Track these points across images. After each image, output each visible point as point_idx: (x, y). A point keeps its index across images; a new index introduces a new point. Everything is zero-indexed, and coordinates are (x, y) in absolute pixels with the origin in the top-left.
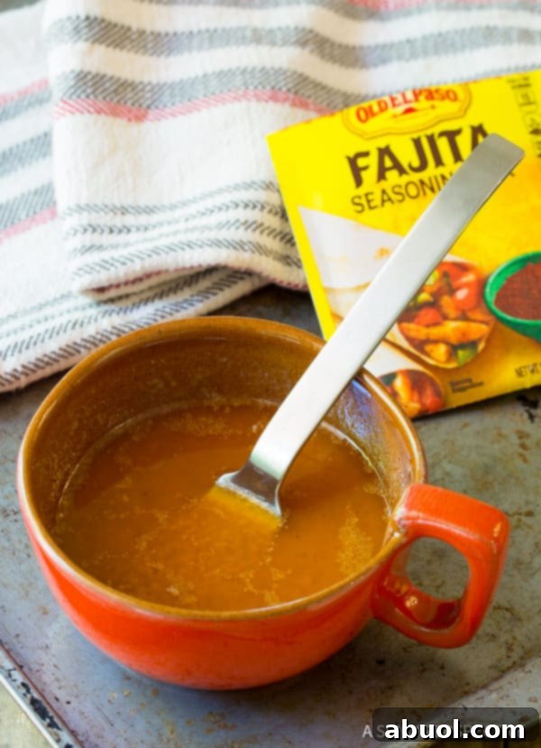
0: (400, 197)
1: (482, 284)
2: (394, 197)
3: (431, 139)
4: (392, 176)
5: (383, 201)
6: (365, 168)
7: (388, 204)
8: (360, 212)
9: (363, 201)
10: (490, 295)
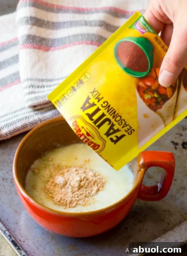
0: (123, 121)
2: (123, 123)
3: (95, 122)
4: (115, 128)
5: (127, 125)
6: (116, 137)
7: (127, 124)
8: (134, 130)
9: (129, 131)
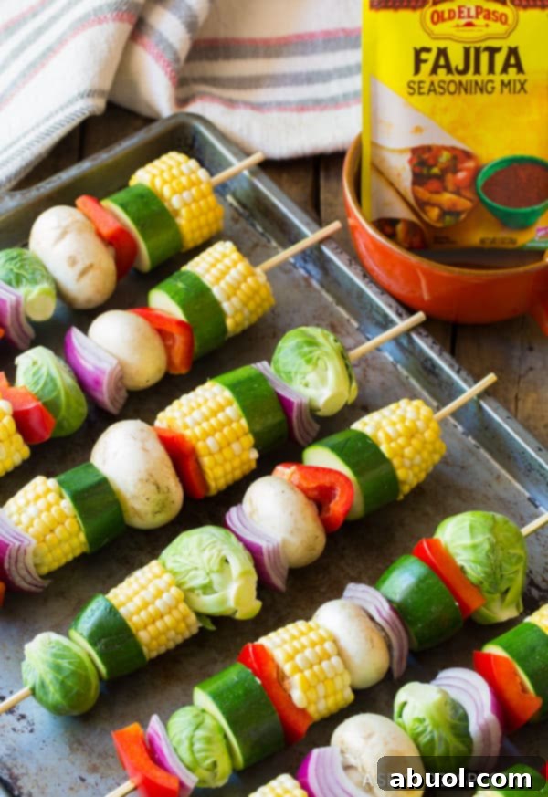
0: (441, 91)
1: (477, 170)
2: (439, 90)
3: (478, 51)
4: (442, 72)
5: (430, 91)
6: (425, 61)
7: (432, 94)
8: (411, 94)
9: (416, 86)
10: (481, 181)
